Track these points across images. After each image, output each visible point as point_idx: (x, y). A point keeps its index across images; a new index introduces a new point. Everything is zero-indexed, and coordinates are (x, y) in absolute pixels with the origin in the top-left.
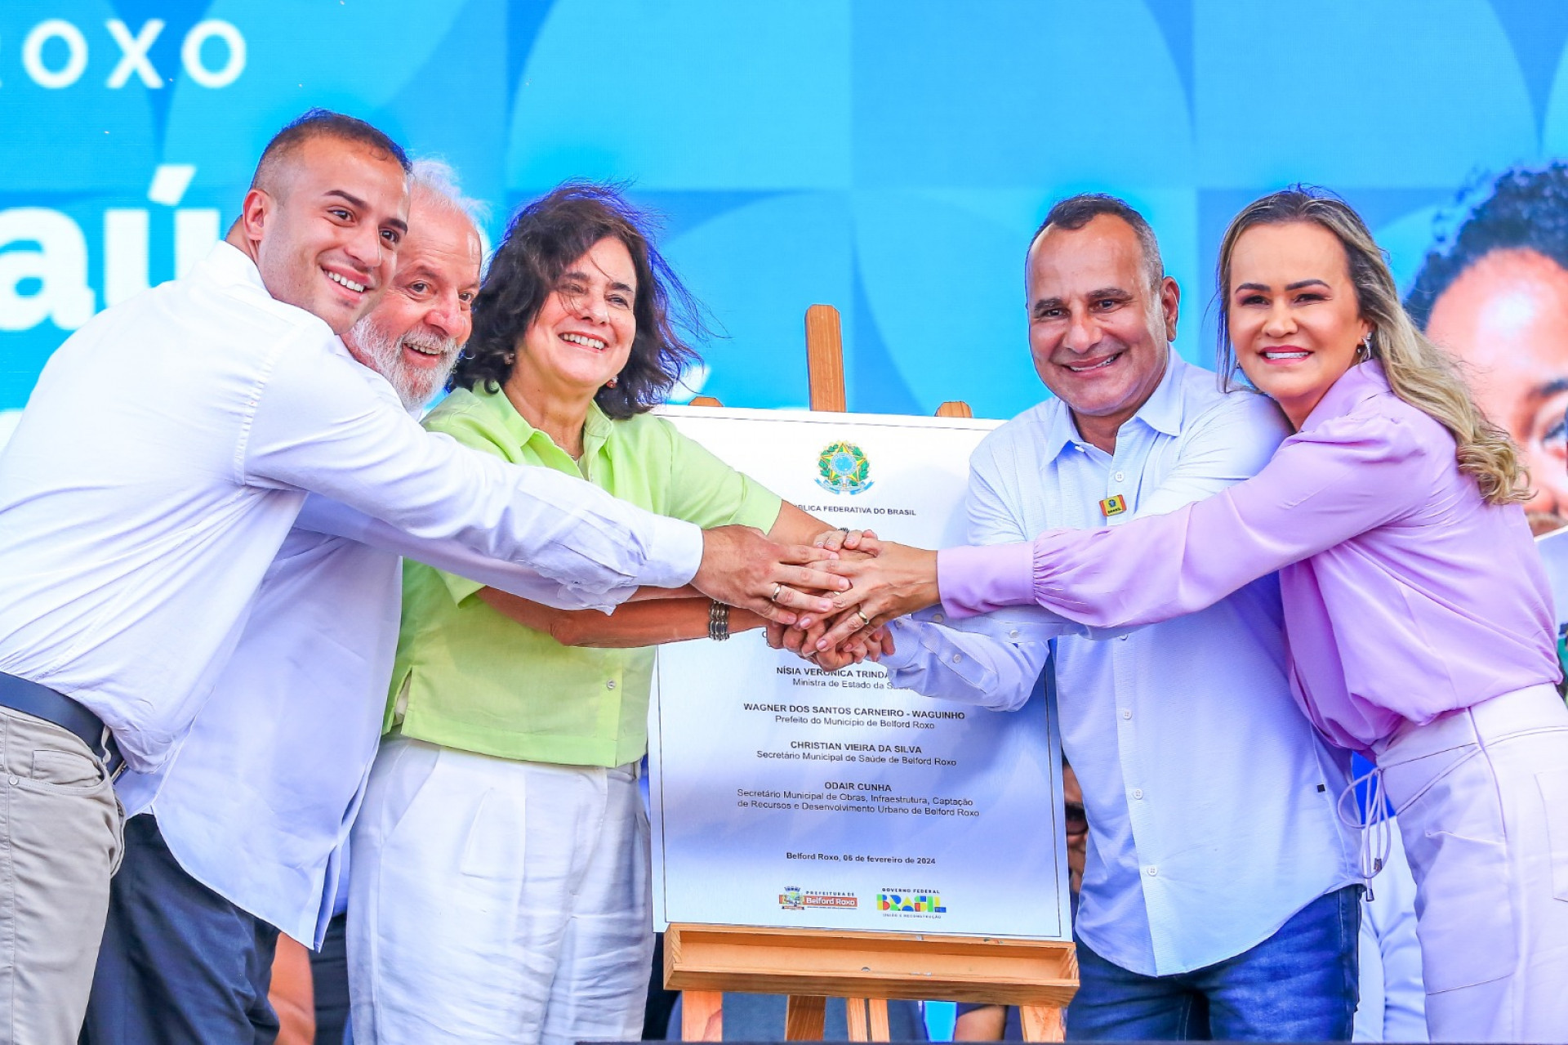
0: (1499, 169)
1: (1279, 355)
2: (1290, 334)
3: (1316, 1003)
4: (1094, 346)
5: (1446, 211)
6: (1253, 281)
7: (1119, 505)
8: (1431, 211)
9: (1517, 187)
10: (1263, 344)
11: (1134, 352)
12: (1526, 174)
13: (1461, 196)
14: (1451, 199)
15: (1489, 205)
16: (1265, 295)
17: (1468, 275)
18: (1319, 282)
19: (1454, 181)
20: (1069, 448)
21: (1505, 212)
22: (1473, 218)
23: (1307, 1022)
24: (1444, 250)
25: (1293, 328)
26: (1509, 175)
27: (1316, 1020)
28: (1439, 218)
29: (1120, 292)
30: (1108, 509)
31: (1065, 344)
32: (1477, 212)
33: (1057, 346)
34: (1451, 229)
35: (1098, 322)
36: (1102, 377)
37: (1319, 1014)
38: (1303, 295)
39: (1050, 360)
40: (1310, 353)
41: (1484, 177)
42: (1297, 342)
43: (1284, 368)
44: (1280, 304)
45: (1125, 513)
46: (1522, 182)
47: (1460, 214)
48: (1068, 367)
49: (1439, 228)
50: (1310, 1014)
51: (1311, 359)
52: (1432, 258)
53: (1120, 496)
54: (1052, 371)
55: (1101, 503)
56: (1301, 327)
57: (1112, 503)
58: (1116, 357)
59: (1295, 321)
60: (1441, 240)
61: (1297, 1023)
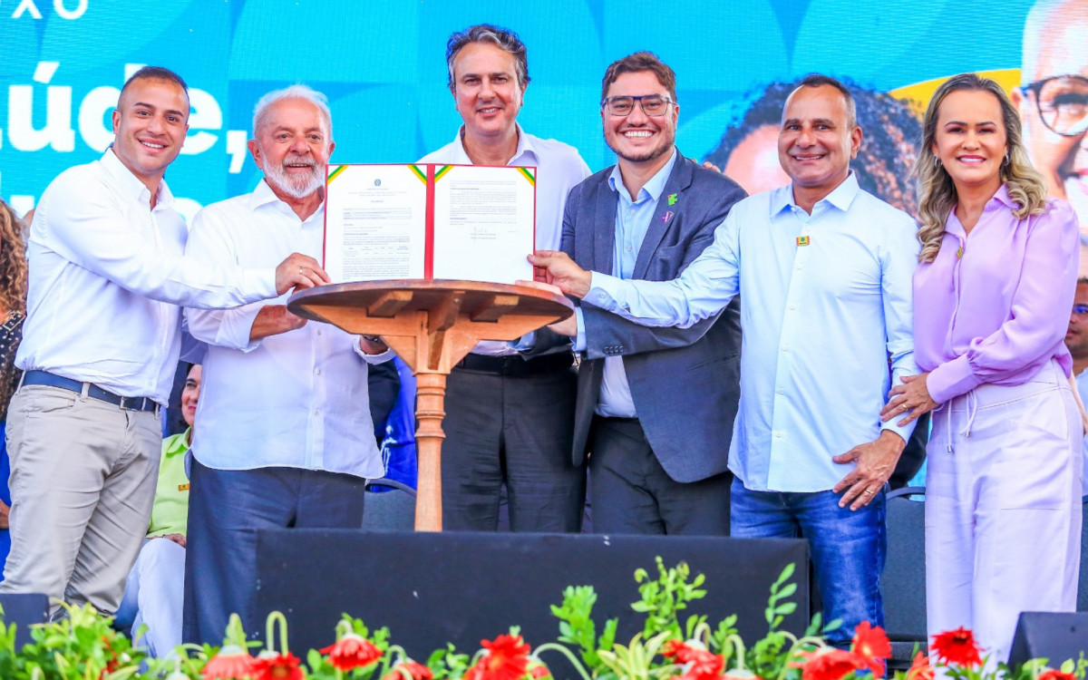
0: (767, 80)
1: (970, 160)
2: (977, 149)
3: (864, 530)
4: (812, 146)
5: (738, 103)
6: (958, 120)
7: (806, 241)
8: (730, 103)
9: (777, 92)
10: (961, 153)
11: (832, 155)
12: (782, 84)
13: (746, 95)
14: (741, 97)
15: (763, 100)
16: (964, 128)
17: (749, 138)
18: (991, 123)
19: (743, 88)
20: (788, 208)
21: (770, 104)
22: (752, 107)
23: (858, 541)
24: (737, 124)
25: (979, 146)
26: (773, 84)
27: (863, 540)
28: (734, 107)
29: (831, 122)
30: (800, 242)
31: (797, 143)
32: (754, 104)
33: (792, 145)
34: (740, 113)
35: (816, 136)
36: (811, 164)
37: (864, 536)
38: (984, 129)
39: (787, 152)
40: (984, 159)
41: (759, 86)
42: (981, 153)
43: (972, 166)
44: (972, 133)
45: (808, 247)
46: (780, 89)
47: (746, 105)
48: (795, 157)
49: (735, 112)
50: (859, 536)
51: (985, 162)
52: (730, 128)
53: (808, 237)
54: (787, 159)
55: (797, 239)
56: (983, 146)
57: (803, 239)
58: (822, 156)
59: (980, 143)
60: (735, 119)
61: (854, 541)
